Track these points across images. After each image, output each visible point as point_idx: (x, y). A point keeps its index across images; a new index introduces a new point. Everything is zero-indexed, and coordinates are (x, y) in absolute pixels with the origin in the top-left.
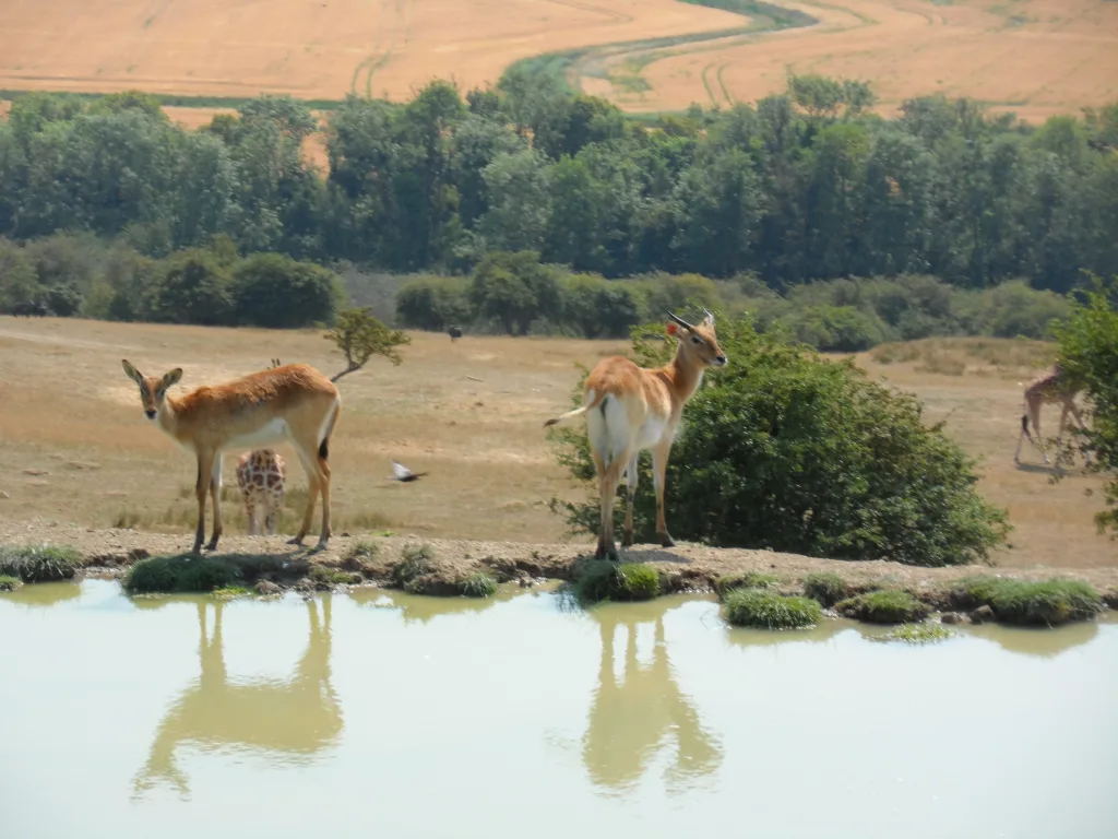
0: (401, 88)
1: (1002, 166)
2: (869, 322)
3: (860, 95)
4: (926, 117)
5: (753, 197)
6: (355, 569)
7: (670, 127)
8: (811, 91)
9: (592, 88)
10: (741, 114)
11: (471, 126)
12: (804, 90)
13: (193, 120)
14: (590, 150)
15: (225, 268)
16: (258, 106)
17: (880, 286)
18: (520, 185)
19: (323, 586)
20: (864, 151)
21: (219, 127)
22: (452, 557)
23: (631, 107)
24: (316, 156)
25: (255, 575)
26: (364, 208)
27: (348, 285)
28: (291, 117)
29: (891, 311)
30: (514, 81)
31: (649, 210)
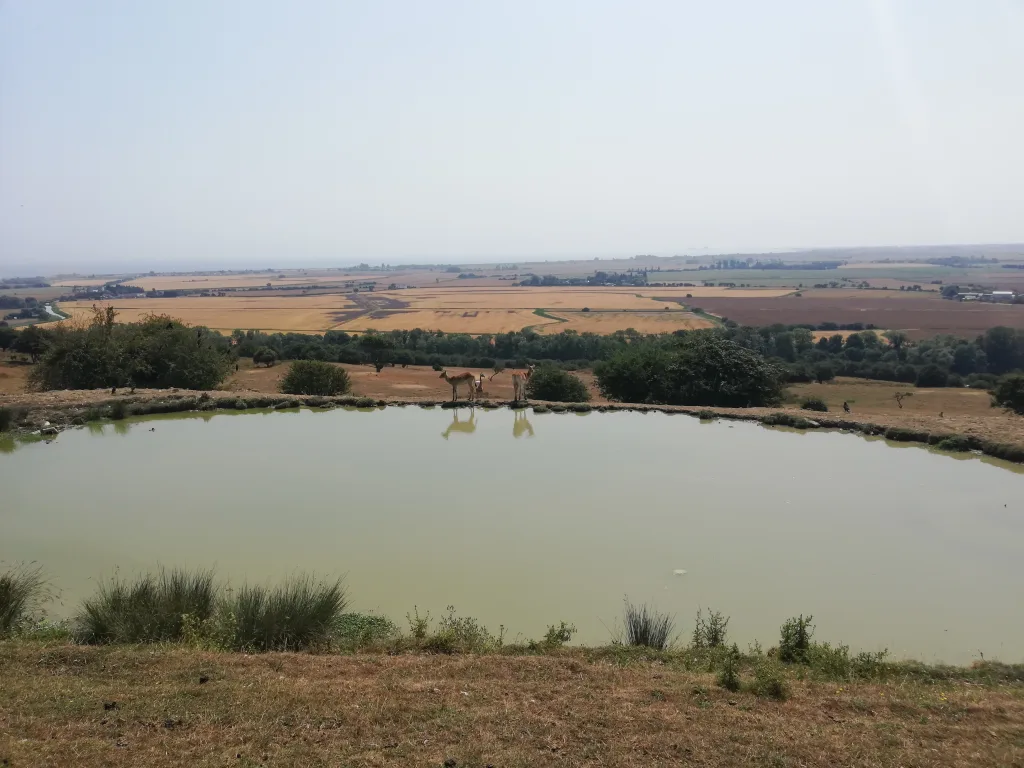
0: (506, 332)
1: (596, 342)
2: (577, 366)
3: (575, 331)
4: (585, 335)
5: (559, 348)
6: (477, 404)
7: (547, 337)
8: (569, 331)
9: (535, 331)
10: (557, 335)
11: (516, 337)
12: (566, 331)
13: (475, 337)
14: (535, 341)
15: (479, 359)
16: (484, 335)
17: (578, 361)
18: (524, 346)
19: (472, 407)
20: (576, 340)
21: (479, 338)
22: (492, 402)
23: (541, 334)
24: (493, 342)
25: (462, 405)
26: (500, 350)
27: (498, 361)
28: (489, 336)
29: (580, 365)
30: (523, 330)
31: (543, 350)
